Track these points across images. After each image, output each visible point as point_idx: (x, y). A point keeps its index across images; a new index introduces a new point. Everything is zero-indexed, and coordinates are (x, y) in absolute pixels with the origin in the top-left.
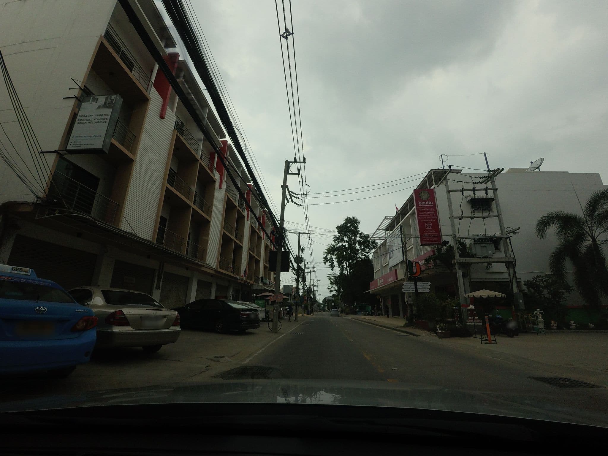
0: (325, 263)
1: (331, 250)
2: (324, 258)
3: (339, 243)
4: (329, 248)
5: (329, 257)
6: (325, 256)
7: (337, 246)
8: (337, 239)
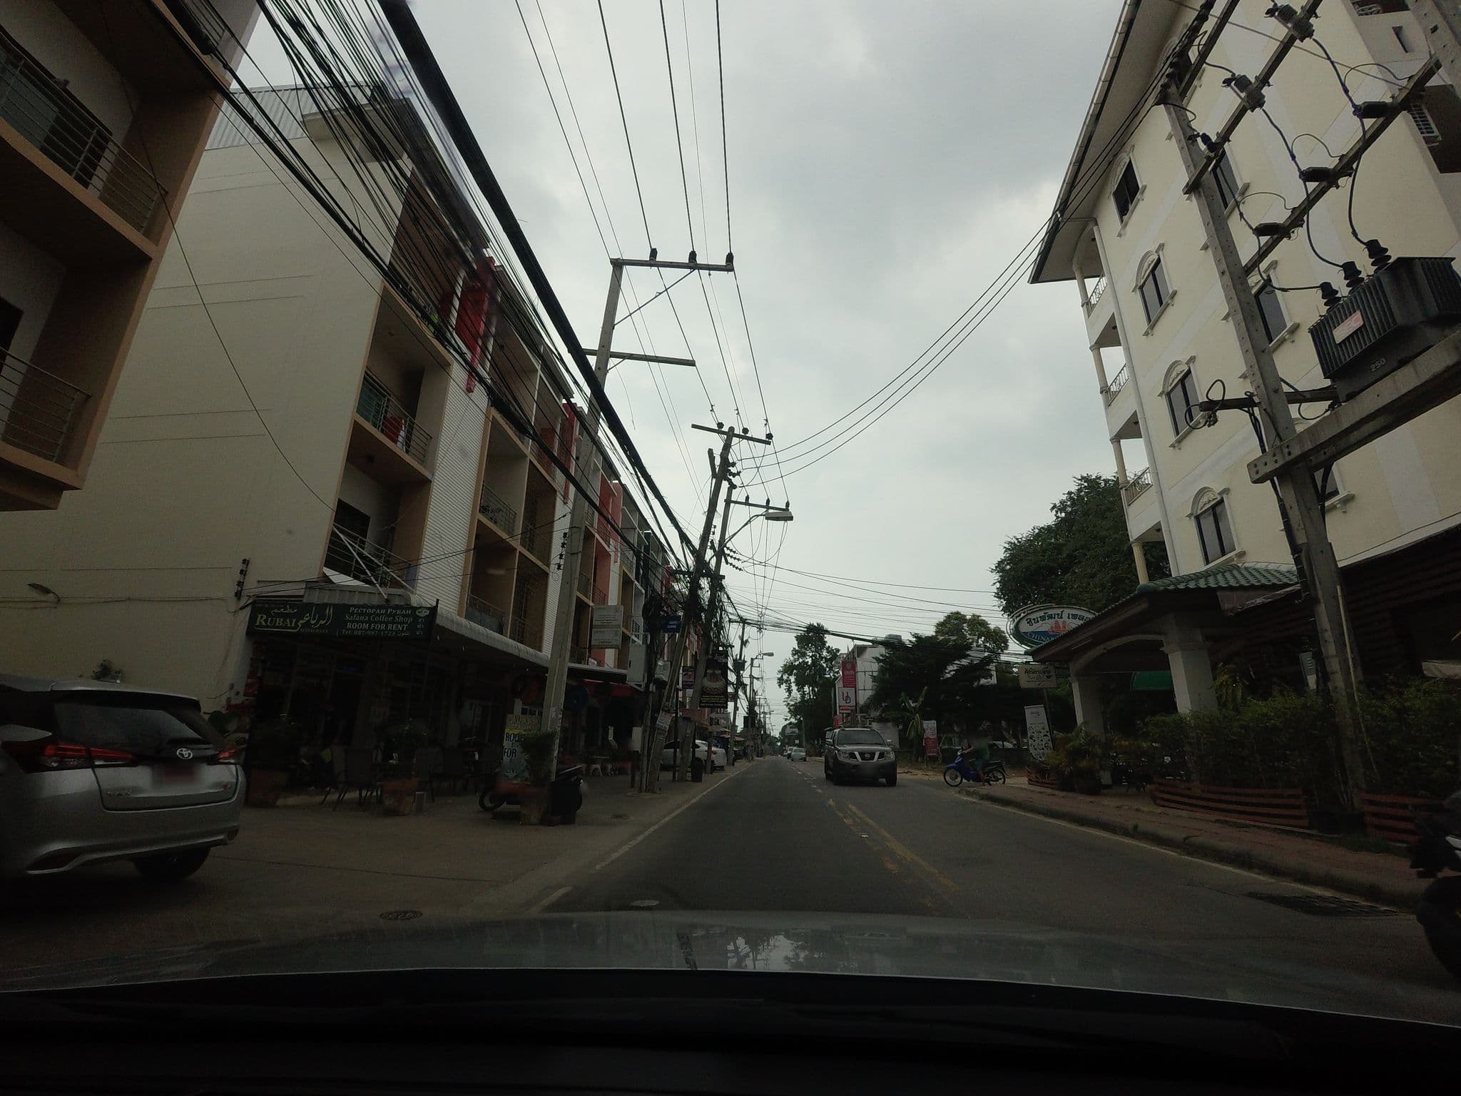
0: (780, 686)
1: (788, 669)
2: (779, 679)
3: (798, 659)
4: (785, 665)
5: (785, 677)
6: (779, 676)
7: (797, 663)
8: (795, 652)
